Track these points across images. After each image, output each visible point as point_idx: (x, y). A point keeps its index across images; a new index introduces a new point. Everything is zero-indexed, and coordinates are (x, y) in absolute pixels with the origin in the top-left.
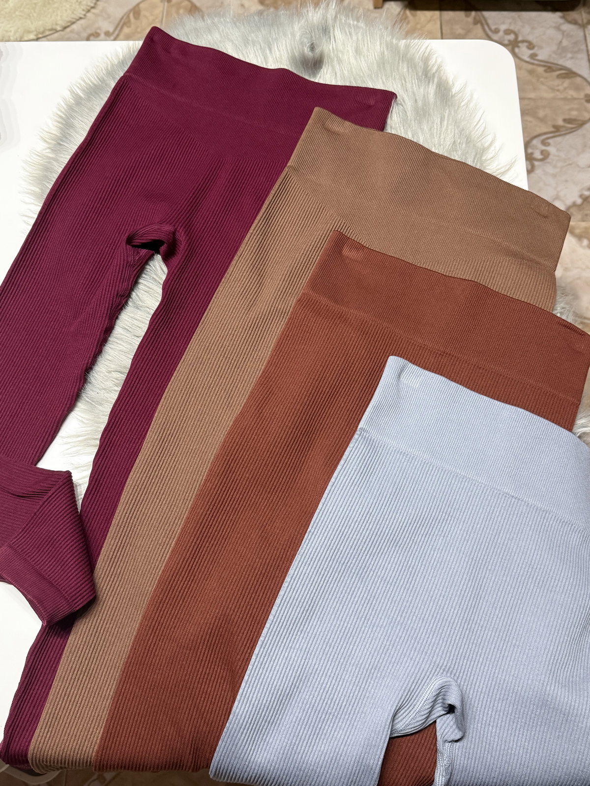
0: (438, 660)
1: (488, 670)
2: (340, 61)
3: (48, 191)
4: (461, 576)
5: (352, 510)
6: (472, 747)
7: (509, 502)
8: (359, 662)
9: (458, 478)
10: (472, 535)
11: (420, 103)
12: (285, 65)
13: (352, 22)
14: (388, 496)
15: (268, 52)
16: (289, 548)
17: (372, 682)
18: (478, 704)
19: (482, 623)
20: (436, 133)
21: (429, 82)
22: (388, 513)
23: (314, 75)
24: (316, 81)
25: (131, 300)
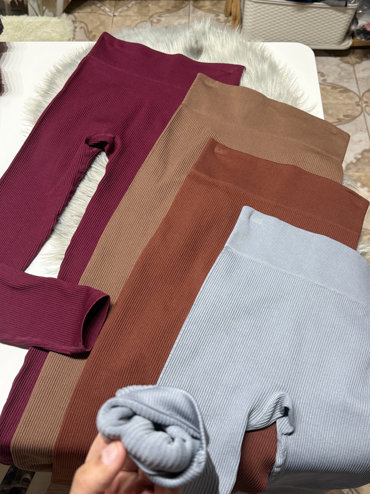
0: (277, 382)
1: (308, 389)
2: (212, 51)
3: (39, 117)
4: (290, 332)
5: (221, 292)
6: (300, 438)
7: (318, 290)
8: (226, 383)
9: (286, 276)
10: (296, 309)
11: (260, 73)
12: (181, 52)
13: (219, 31)
14: (243, 285)
15: (171, 45)
16: (182, 314)
17: (235, 395)
18: (303, 411)
19: (304, 360)
20: (270, 88)
21: (265, 61)
22: (243, 294)
23: (198, 58)
24: (199, 61)
25: (86, 176)
